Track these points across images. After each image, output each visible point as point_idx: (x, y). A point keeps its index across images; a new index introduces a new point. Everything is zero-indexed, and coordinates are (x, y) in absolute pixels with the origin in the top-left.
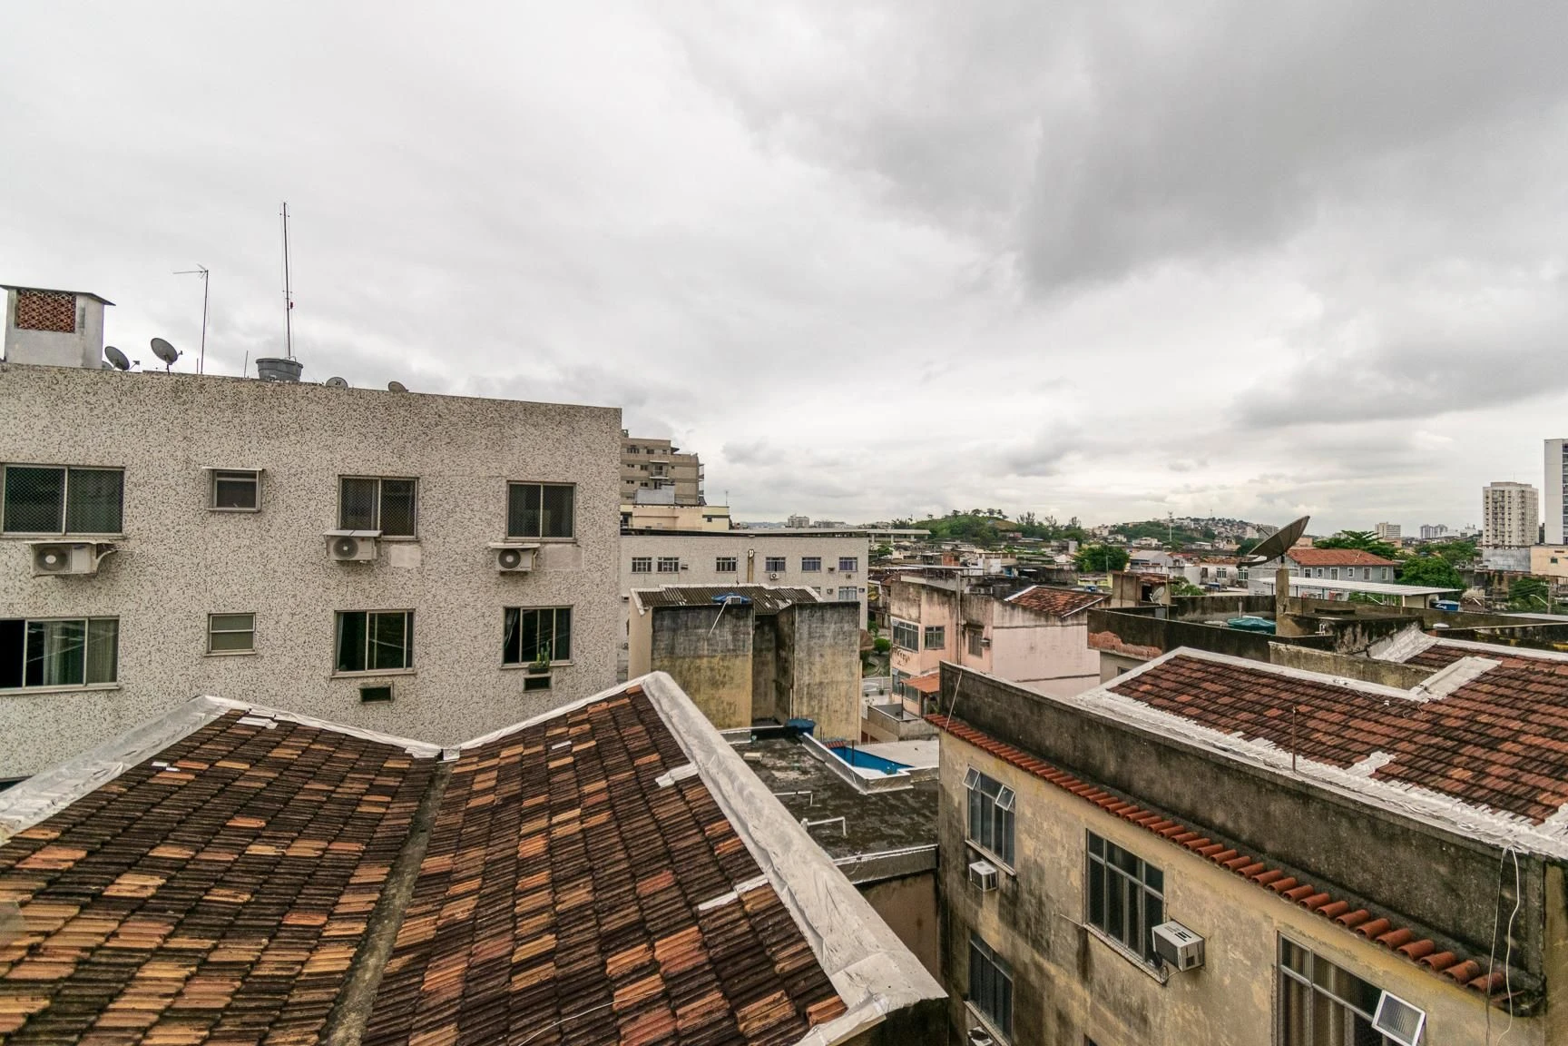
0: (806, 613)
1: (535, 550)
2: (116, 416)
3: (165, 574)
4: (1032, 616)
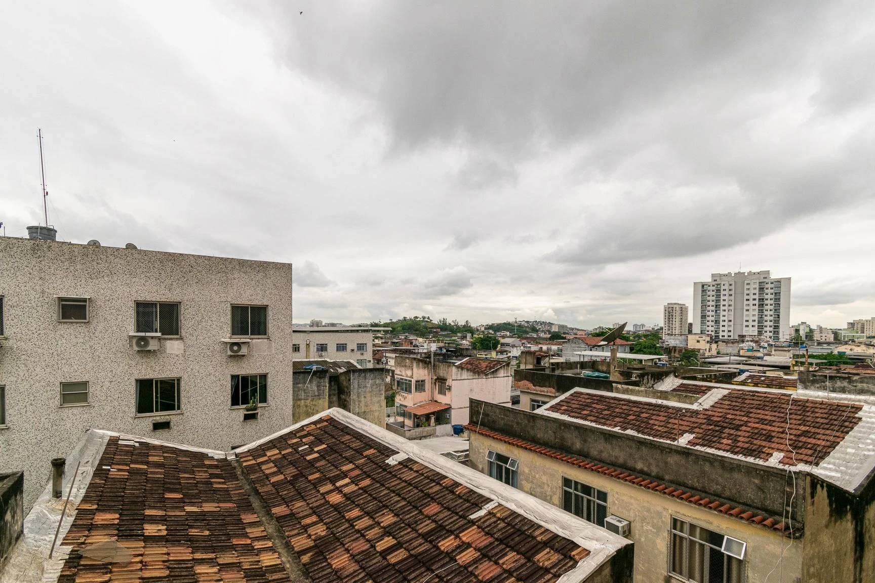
0: (357, 374)
1: (247, 343)
4: (472, 374)
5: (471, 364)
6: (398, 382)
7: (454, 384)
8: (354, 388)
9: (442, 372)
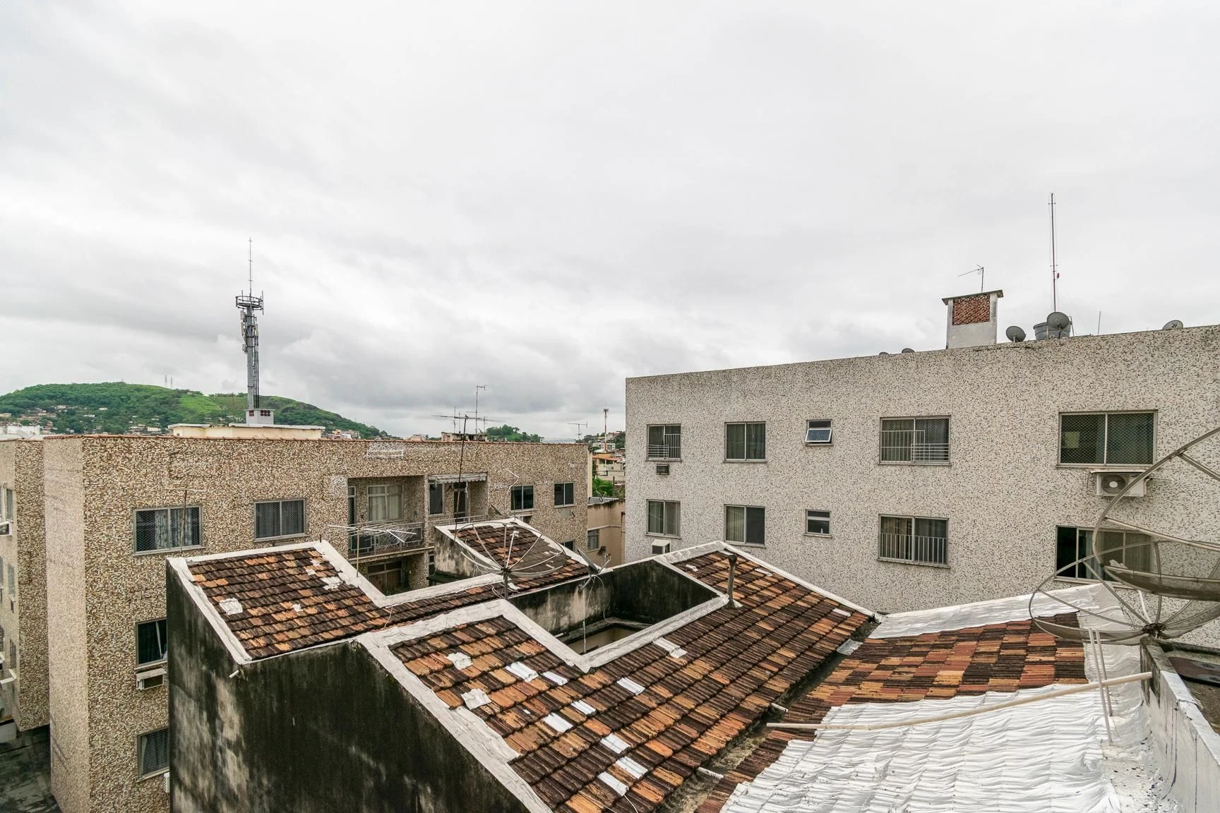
2: (1149, 369)
3: (1196, 500)
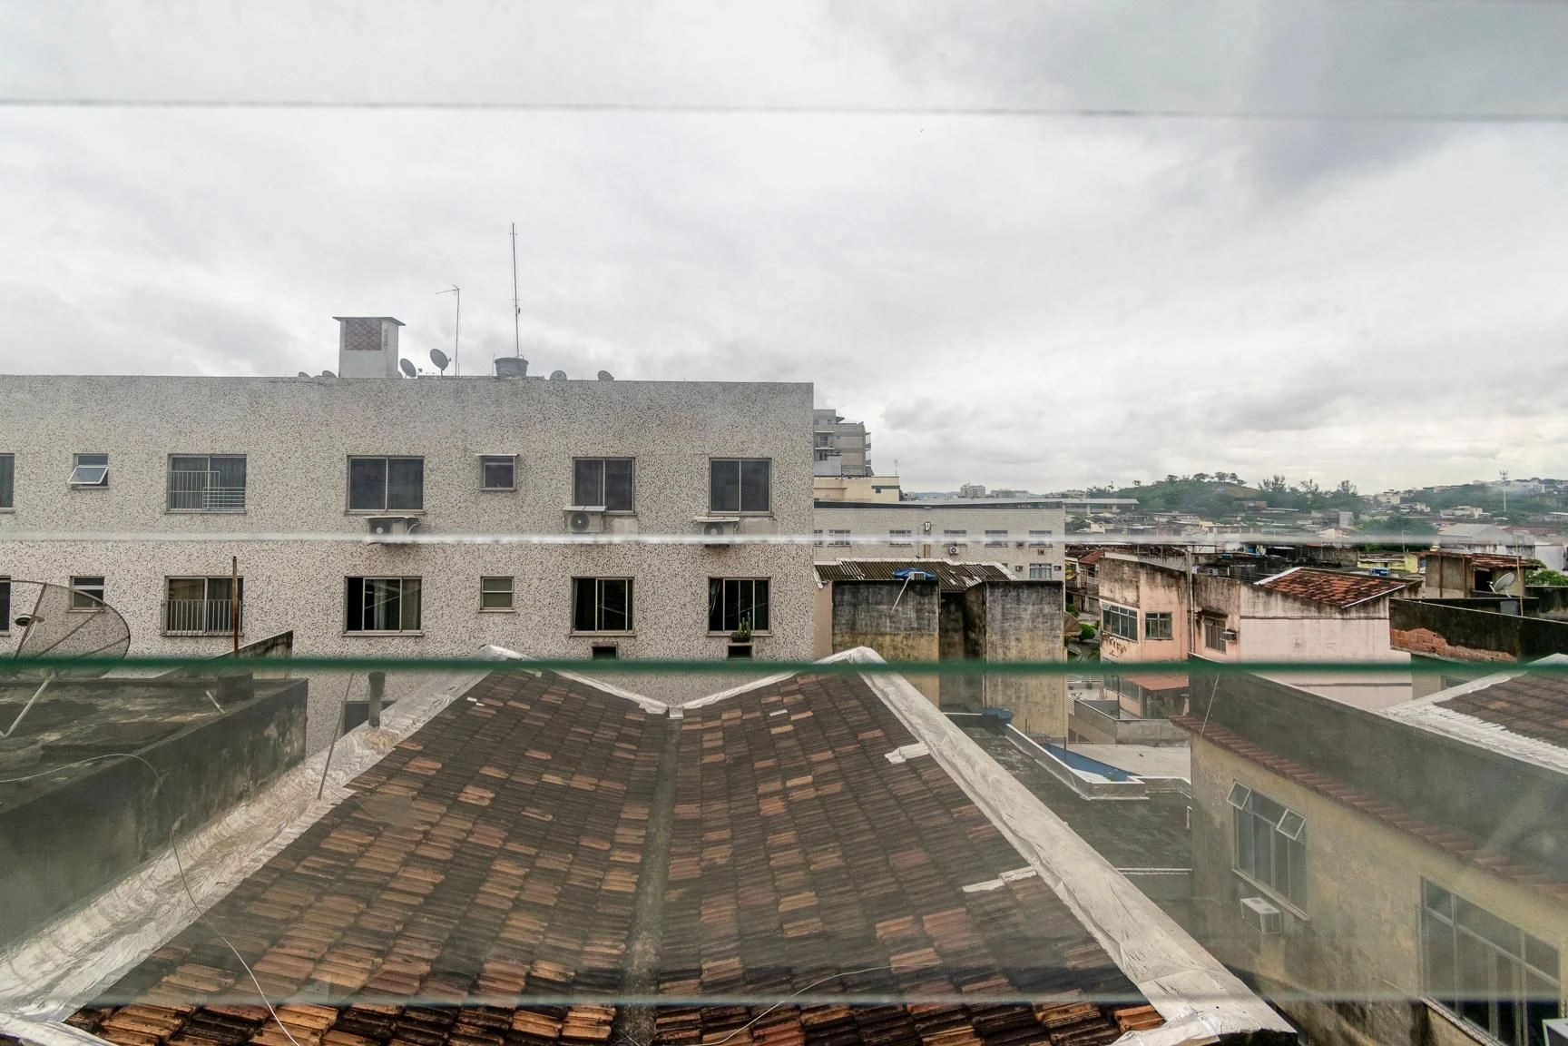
0: (998, 592)
1: (736, 523)
4: (1297, 605)
5: (1305, 584)
6: (1107, 614)
7: (1247, 629)
8: (993, 620)
9: (1214, 598)
